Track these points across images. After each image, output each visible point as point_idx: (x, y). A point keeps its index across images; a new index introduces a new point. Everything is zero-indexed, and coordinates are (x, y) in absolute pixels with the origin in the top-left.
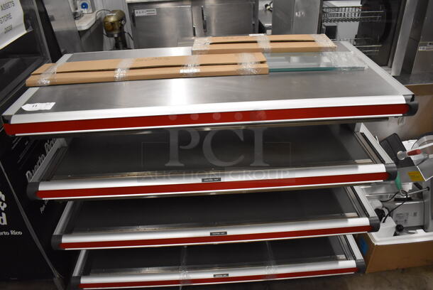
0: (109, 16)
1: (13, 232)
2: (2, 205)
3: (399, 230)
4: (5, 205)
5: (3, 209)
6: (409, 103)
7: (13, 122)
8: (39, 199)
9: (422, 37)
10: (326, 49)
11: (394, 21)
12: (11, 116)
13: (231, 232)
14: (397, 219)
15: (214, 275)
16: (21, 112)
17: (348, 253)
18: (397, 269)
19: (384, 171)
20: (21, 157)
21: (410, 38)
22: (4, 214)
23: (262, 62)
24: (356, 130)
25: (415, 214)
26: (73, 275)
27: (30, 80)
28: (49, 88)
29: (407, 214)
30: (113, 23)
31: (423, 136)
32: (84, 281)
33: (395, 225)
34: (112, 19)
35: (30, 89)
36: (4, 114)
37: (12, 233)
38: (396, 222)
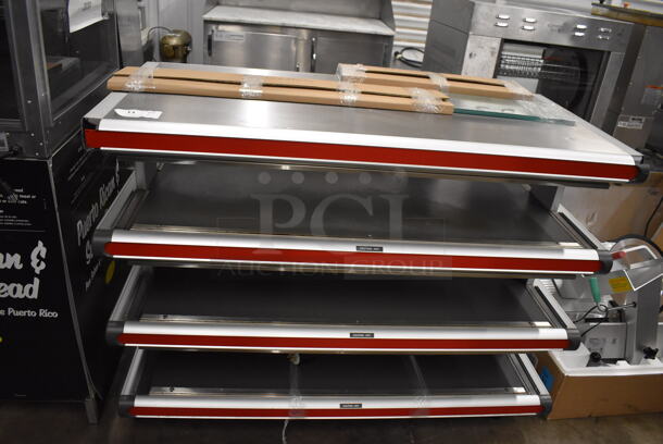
0: (170, 37)
1: (43, 313)
2: (38, 265)
3: (595, 359)
4: (43, 265)
5: (37, 271)
6: (639, 165)
7: (102, 127)
8: (108, 255)
9: (623, 109)
10: (520, 97)
11: (590, 84)
12: (99, 120)
13: (380, 335)
14: (591, 346)
15: (341, 405)
16: (113, 115)
17: (530, 385)
18: (590, 416)
19: (597, 258)
20: (76, 195)
21: (609, 110)
22: (37, 281)
23: (444, 100)
24: (552, 208)
25: (614, 341)
26: (122, 393)
27: (113, 82)
28: (144, 96)
29: (604, 340)
30: (175, 47)
31: (623, 238)
32: (139, 403)
33: (589, 353)
34: (174, 42)
35: (112, 94)
36: (87, 116)
37: (41, 314)
38: (589, 349)
